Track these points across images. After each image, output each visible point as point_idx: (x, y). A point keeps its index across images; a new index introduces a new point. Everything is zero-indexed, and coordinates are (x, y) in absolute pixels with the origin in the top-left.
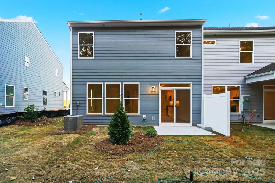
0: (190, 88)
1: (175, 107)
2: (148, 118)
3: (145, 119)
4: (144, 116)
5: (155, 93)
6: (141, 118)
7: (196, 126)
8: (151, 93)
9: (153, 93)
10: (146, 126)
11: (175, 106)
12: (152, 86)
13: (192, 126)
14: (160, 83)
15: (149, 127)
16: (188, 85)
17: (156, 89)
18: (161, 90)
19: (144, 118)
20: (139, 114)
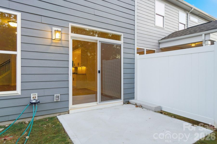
0: (121, 42)
1: (98, 74)
2: (42, 100)
3: (35, 103)
4: (34, 96)
5: (61, 43)
6: (26, 101)
7: (128, 103)
8: (52, 42)
9: (55, 43)
10: (38, 118)
11: (99, 71)
12: (54, 28)
13: (124, 103)
14: (70, 25)
15: (46, 119)
16: (117, 37)
17: (63, 35)
18: (73, 40)
19: (34, 101)
20: (18, 91)
